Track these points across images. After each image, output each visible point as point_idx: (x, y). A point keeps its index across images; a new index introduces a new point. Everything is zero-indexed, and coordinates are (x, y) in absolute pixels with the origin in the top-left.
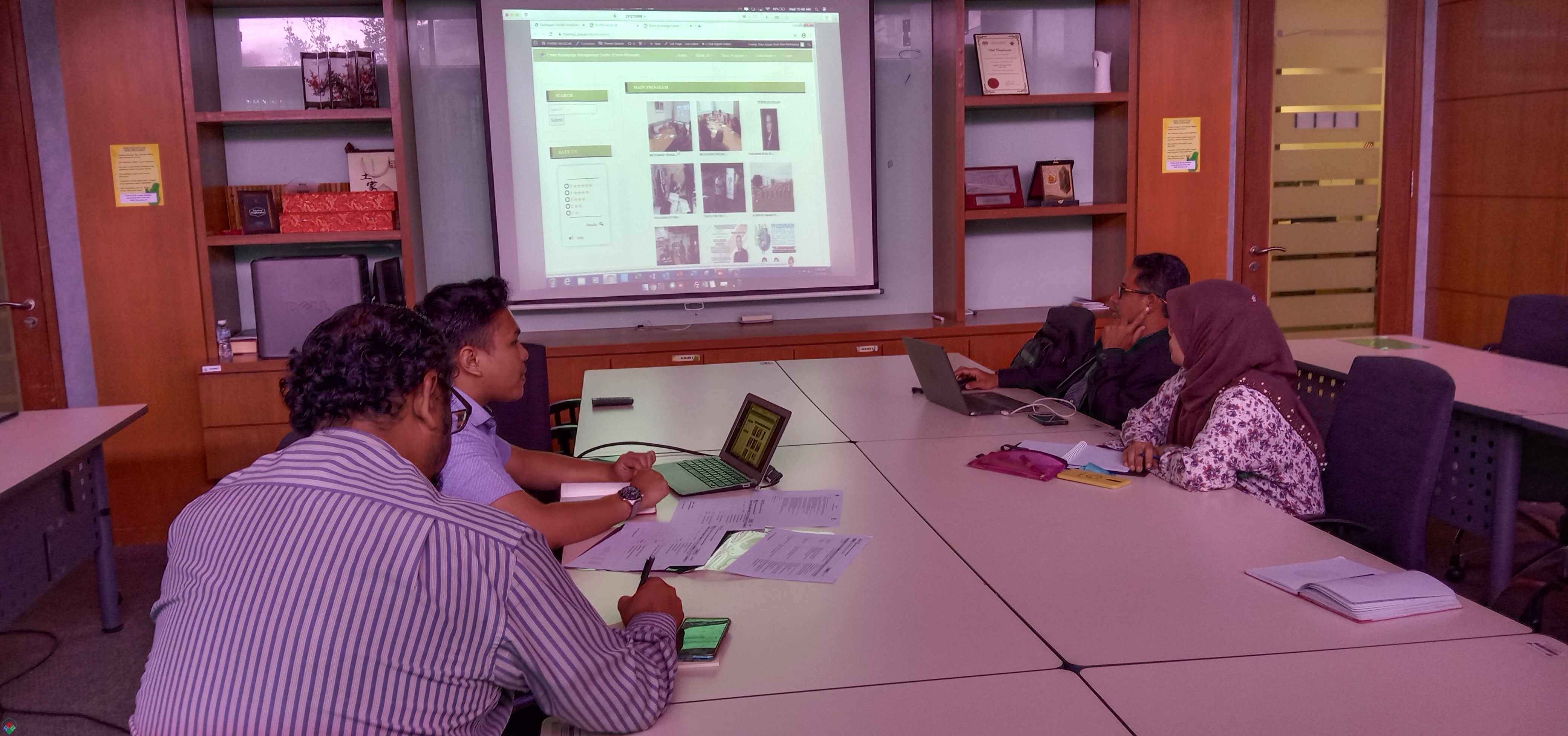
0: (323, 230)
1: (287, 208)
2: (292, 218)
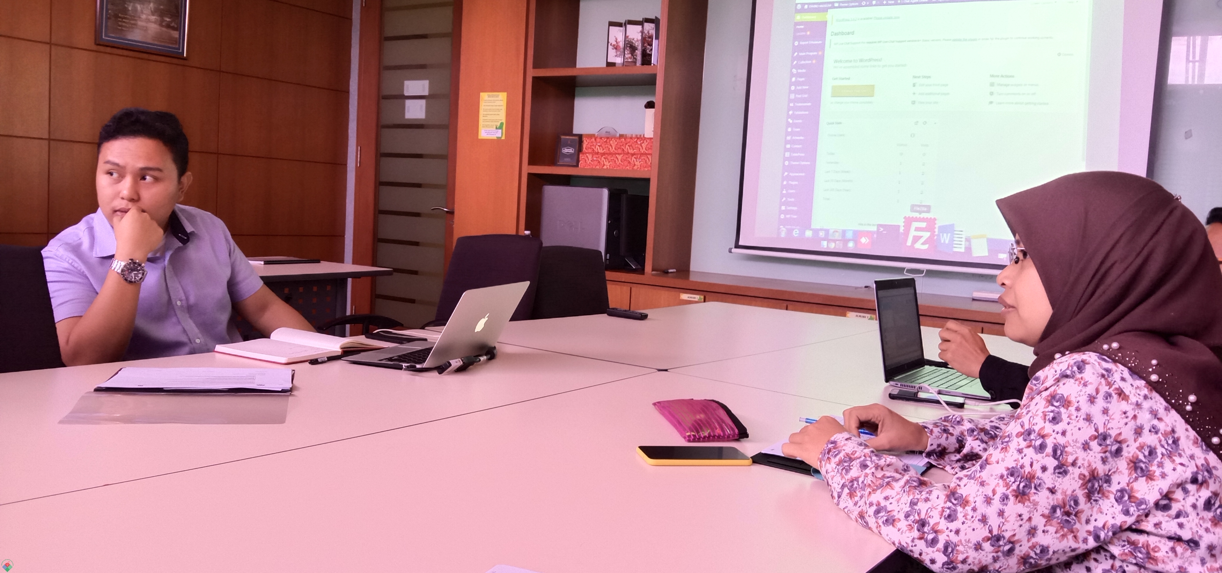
0: (605, 167)
1: (586, 149)
2: (587, 157)
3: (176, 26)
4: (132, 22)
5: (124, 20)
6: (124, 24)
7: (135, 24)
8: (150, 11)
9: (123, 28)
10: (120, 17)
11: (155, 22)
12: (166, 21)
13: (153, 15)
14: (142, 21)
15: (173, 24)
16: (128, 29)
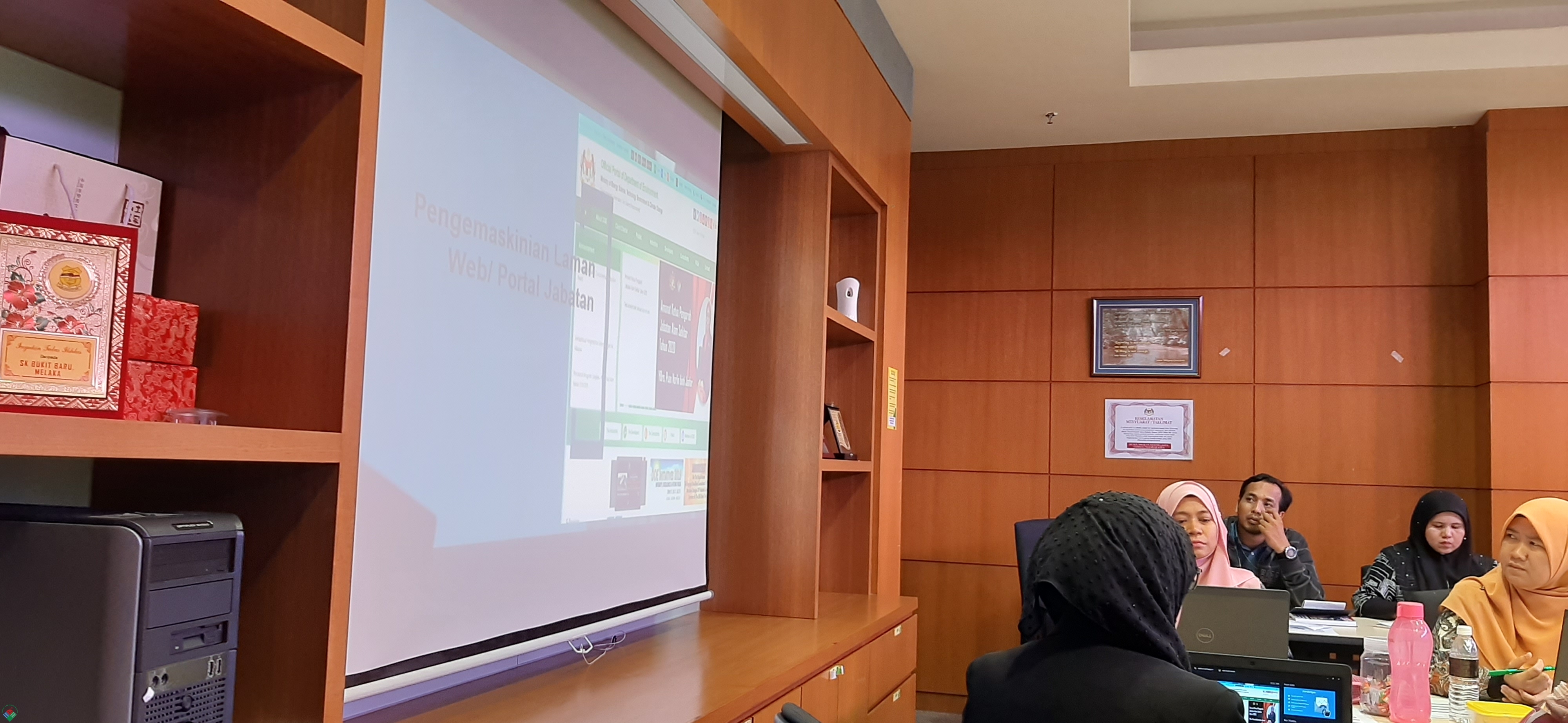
3: (1185, 343)
4: (1132, 347)
5: (1121, 347)
6: (1121, 351)
7: (1133, 349)
8: (1152, 332)
9: (1121, 356)
10: (1117, 345)
11: (1158, 344)
12: (1172, 339)
13: (1156, 336)
14: (1142, 344)
15: (1179, 342)
16: (1126, 356)
